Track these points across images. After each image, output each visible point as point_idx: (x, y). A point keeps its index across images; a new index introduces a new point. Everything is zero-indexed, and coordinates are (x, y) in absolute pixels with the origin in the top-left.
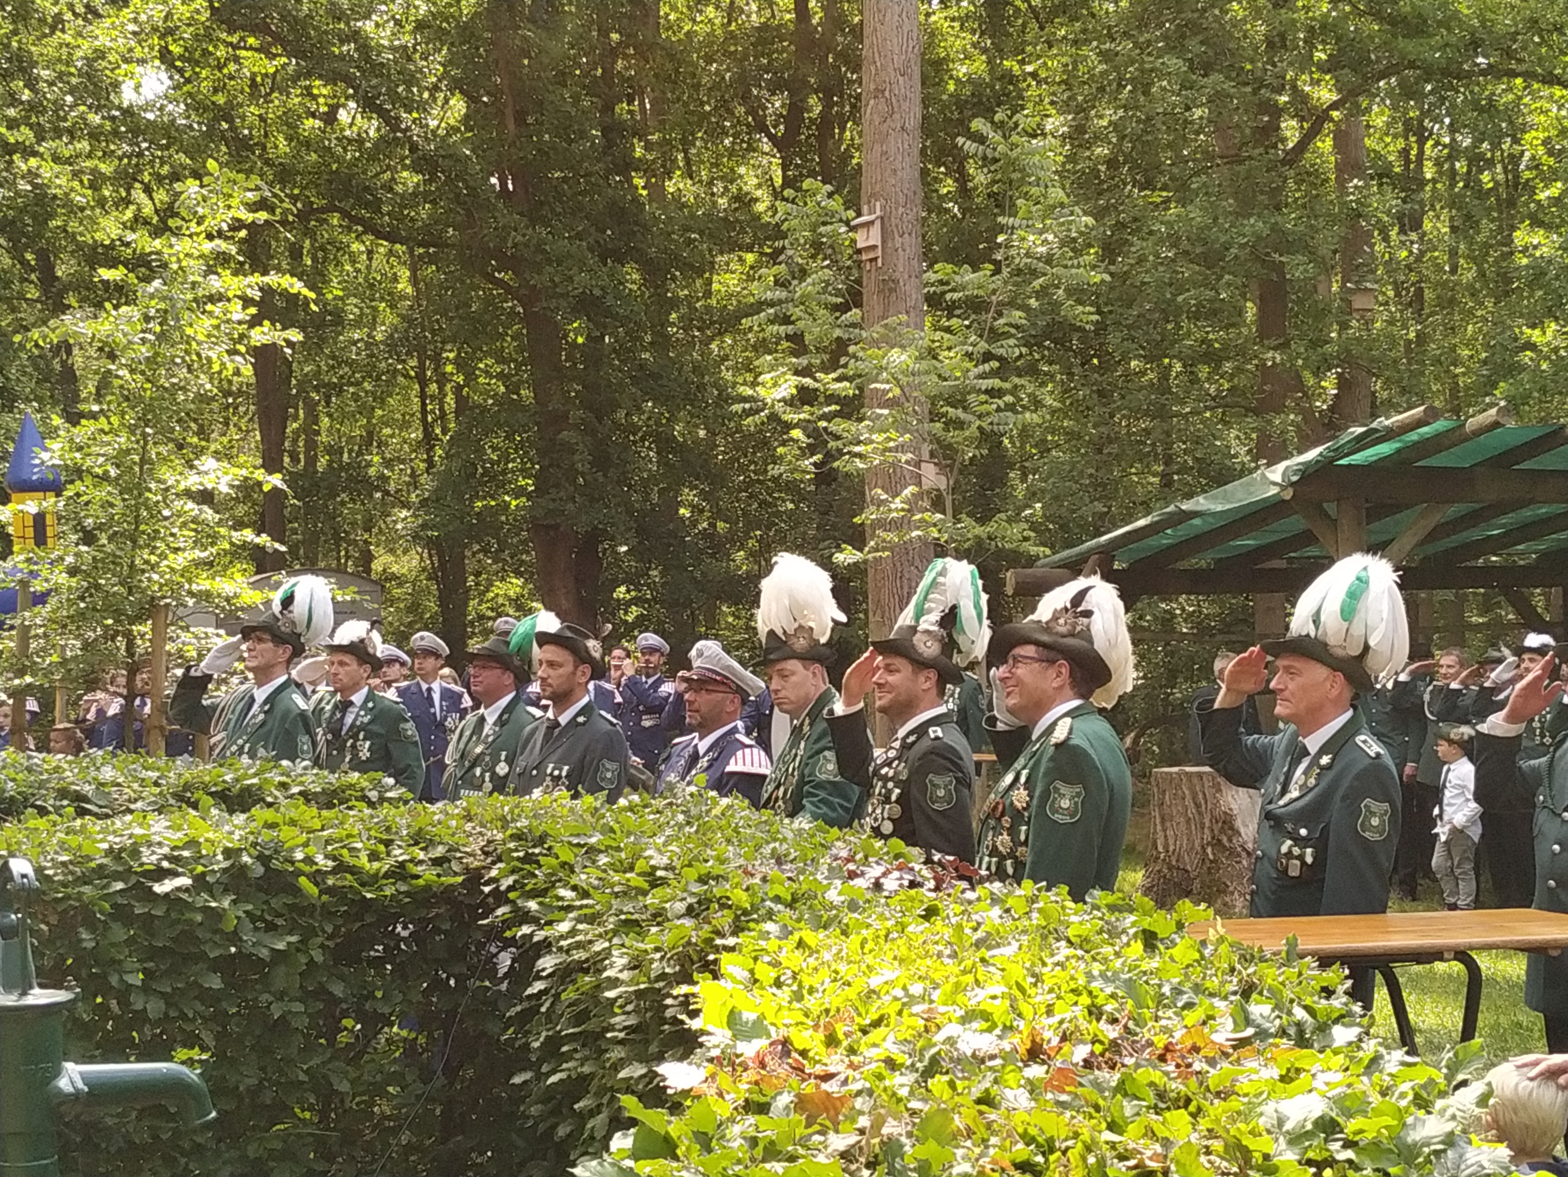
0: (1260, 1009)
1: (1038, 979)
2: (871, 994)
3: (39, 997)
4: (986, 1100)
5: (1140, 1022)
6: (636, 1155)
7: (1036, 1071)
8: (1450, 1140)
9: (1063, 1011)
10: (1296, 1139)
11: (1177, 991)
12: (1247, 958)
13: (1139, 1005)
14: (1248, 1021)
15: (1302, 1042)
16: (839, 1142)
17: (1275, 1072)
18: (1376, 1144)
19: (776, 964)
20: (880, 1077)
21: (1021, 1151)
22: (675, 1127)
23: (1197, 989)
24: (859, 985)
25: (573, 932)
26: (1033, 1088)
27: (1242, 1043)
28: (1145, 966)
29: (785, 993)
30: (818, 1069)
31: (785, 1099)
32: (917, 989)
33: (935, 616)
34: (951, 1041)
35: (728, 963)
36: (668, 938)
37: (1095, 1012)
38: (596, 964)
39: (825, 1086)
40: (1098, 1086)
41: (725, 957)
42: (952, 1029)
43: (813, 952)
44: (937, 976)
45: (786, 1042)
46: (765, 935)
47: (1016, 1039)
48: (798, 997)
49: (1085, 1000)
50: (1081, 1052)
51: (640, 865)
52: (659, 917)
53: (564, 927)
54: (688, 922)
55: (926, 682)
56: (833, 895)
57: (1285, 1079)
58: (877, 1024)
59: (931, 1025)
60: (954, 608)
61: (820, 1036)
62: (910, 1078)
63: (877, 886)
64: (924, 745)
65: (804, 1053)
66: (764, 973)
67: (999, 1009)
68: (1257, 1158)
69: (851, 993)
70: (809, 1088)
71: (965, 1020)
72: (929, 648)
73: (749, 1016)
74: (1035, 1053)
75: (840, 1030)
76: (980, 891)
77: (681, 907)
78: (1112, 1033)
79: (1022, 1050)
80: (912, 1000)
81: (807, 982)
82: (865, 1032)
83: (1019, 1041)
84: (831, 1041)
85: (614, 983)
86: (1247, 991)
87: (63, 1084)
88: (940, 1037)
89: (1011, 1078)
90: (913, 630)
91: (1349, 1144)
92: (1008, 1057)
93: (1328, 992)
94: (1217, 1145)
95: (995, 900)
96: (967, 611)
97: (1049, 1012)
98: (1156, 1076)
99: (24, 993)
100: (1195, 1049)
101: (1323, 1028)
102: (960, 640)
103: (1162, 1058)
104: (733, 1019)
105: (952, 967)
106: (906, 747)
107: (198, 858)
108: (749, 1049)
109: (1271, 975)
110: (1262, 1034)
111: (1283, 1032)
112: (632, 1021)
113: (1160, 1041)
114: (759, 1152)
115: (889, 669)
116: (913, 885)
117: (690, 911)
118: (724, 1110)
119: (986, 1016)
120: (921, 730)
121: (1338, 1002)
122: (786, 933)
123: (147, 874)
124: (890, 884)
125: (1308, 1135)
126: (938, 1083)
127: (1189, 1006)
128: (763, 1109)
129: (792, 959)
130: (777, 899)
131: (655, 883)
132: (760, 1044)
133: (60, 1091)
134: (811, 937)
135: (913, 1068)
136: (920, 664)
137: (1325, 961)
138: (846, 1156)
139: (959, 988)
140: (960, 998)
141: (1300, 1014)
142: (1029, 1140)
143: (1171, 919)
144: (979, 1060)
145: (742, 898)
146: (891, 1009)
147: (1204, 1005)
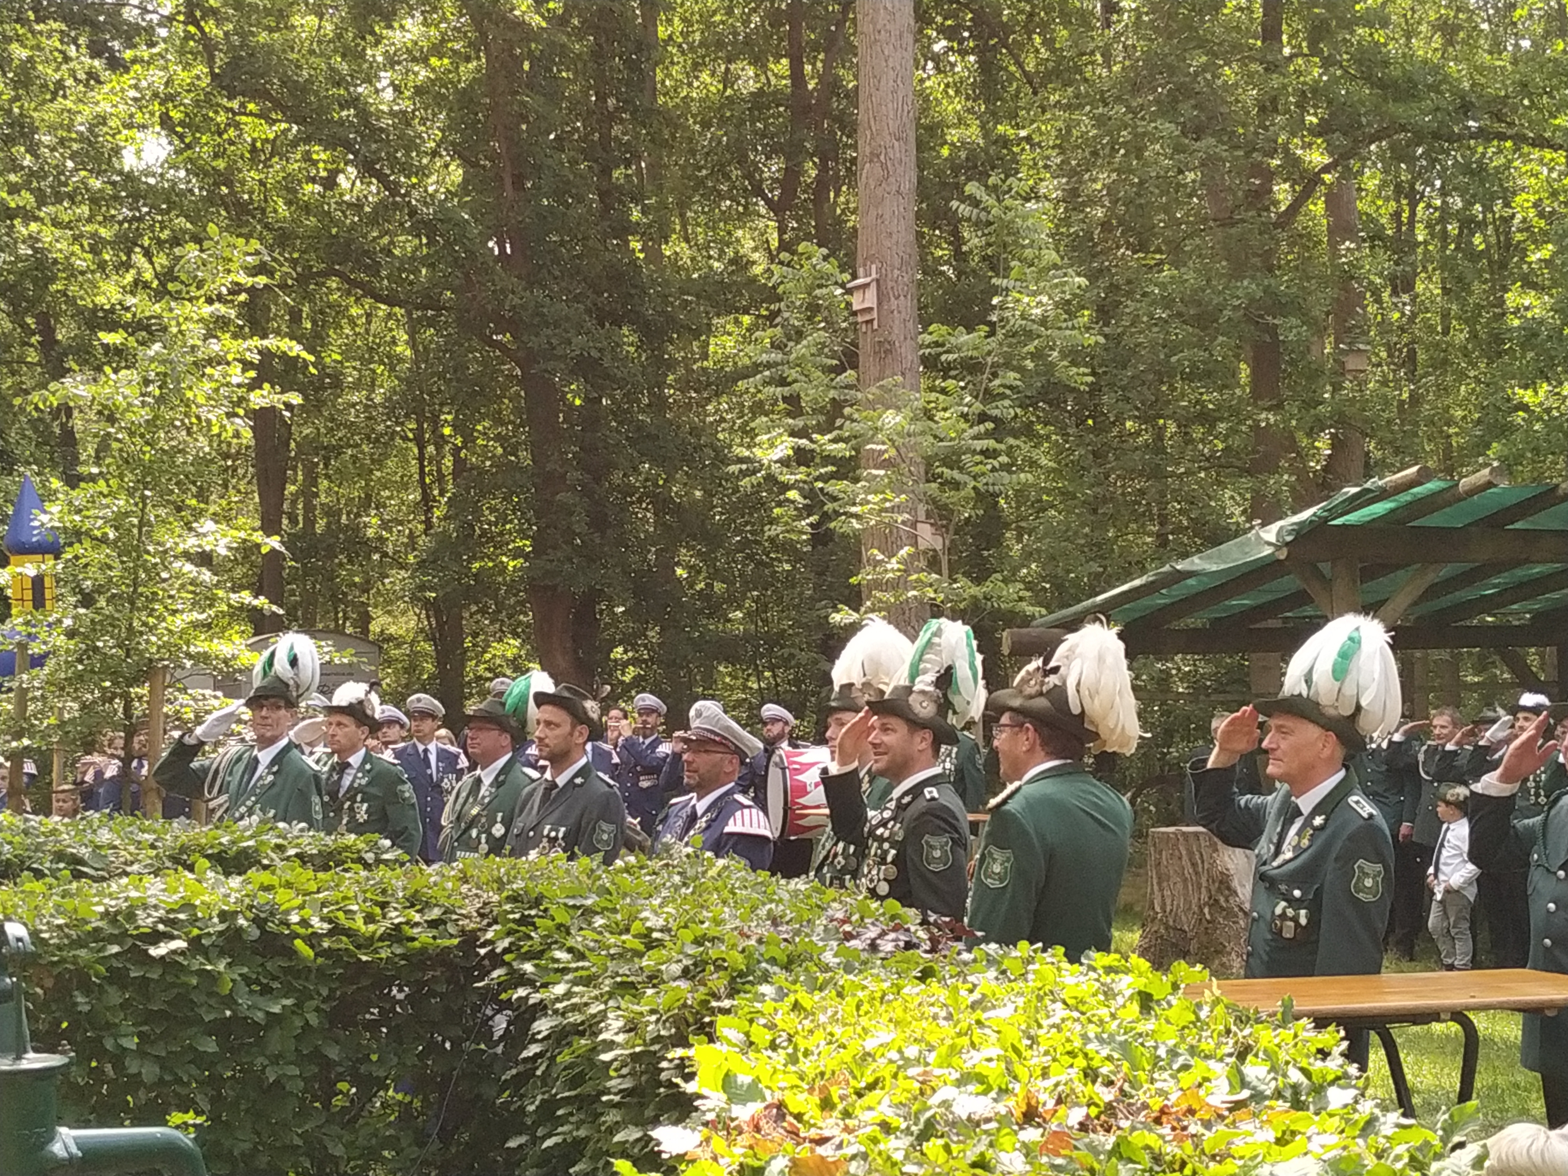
0: (1255, 1071)
1: (1034, 1041)
2: (867, 1056)
3: (33, 1061)
4: (981, 1164)
5: (1135, 1084)
7: (1032, 1135)
9: (1058, 1074)
11: (1173, 1053)
12: (1242, 1021)
13: (1134, 1067)
14: (1244, 1084)
15: (1298, 1105)
17: (1271, 1135)
19: (771, 1026)
20: (875, 1141)
23: (1193, 1051)
24: (855, 1047)
25: (568, 995)
26: (1028, 1151)
27: (1237, 1106)
28: (1141, 1027)
29: (780, 1057)
30: (813, 1133)
31: (779, 1164)
32: (912, 1052)
33: (931, 677)
34: (946, 1104)
35: (726, 1027)
36: (663, 1001)
37: (1090, 1074)
38: (591, 1027)
39: (820, 1150)
40: (1094, 1150)
41: (721, 1019)
42: (947, 1092)
43: (808, 1014)
44: (933, 1039)
45: (780, 1106)
46: (761, 998)
47: (1011, 1102)
48: (793, 1059)
49: (1081, 1062)
50: (1076, 1116)
51: (636, 926)
52: (654, 979)
53: (560, 989)
54: (684, 985)
55: (922, 742)
56: (828, 957)
57: (1280, 1142)
58: (872, 1087)
59: (926, 1088)
60: (950, 669)
61: (816, 1099)
62: (905, 1141)
63: (873, 947)
64: (920, 805)
65: (799, 1117)
66: (761, 1036)
67: (994, 1072)
69: (846, 1055)
70: (804, 1152)
71: (962, 1082)
72: (925, 709)
73: (744, 1079)
74: (1030, 1116)
75: (835, 1093)
76: (976, 953)
77: (676, 968)
78: (1107, 1095)
79: (1018, 1114)
80: (908, 1063)
81: (802, 1044)
82: (860, 1095)
83: (1014, 1105)
84: (826, 1104)
85: (610, 1045)
86: (1243, 1053)
87: (57, 1148)
88: (935, 1100)
89: (1006, 1141)
90: (909, 690)
92: (1004, 1120)
93: (1324, 1054)
95: (991, 961)
96: (963, 672)
97: (1045, 1074)
98: (1151, 1139)
99: (19, 1058)
100: (1191, 1112)
101: (1319, 1090)
102: (955, 700)
103: (1158, 1121)
104: (728, 1082)
105: (948, 1030)
106: (901, 807)
107: (194, 920)
108: (743, 1113)
109: (1266, 1037)
110: (1258, 1096)
111: (1278, 1094)
112: (627, 1084)
113: (1156, 1104)
115: (885, 729)
116: (909, 946)
117: (686, 973)
119: (981, 1079)
120: (917, 790)
121: (1334, 1064)
122: (781, 994)
123: (143, 937)
124: (887, 946)
126: (933, 1147)
127: (1186, 1067)
129: (786, 1020)
130: (773, 961)
131: (651, 944)
132: (755, 1108)
133: (54, 1157)
134: (807, 1000)
135: (908, 1131)
136: (915, 724)
137: (1321, 1022)
139: (954, 1051)
140: (955, 1061)
141: (1295, 1076)
143: (1167, 980)
144: (974, 1123)
145: (738, 960)
146: (886, 1072)
147: (1200, 1067)
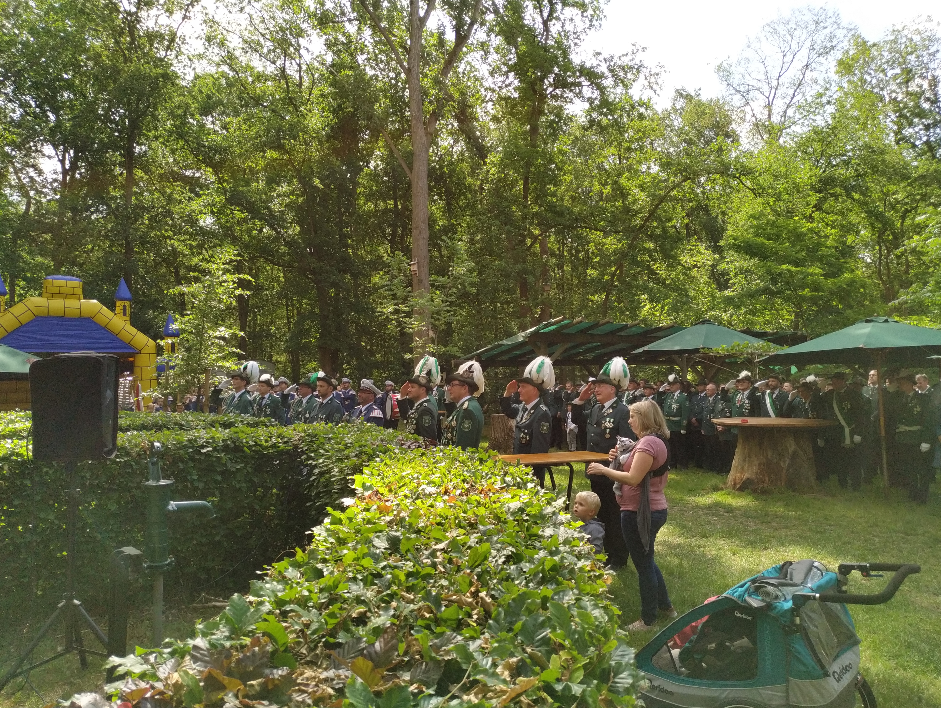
0: (508, 479)
1: (450, 472)
2: (403, 477)
3: (163, 482)
4: (432, 506)
5: (476, 483)
6: (332, 523)
7: (446, 497)
8: (554, 513)
9: (455, 481)
10: (513, 514)
11: (487, 474)
12: (505, 466)
13: (476, 478)
14: (505, 482)
15: (519, 487)
16: (388, 519)
17: (510, 496)
18: (535, 515)
19: (378, 470)
20: (402, 500)
21: (438, 519)
22: (343, 516)
23: (492, 474)
24: (400, 475)
25: (323, 462)
26: (444, 501)
27: (502, 488)
28: (479, 468)
29: (379, 478)
30: (386, 499)
31: (375, 507)
32: (415, 476)
33: (425, 372)
34: (423, 490)
35: (366, 470)
36: (349, 463)
37: (464, 481)
38: (329, 471)
39: (387, 503)
40: (462, 501)
41: (364, 468)
42: (424, 486)
43: (389, 466)
44: (422, 472)
45: (377, 491)
46: (376, 462)
47: (441, 489)
48: (383, 479)
49: (462, 478)
50: (459, 492)
51: (343, 443)
52: (348, 457)
53: (321, 461)
54: (355, 459)
55: (423, 390)
56: (397, 451)
57: (512, 498)
58: (403, 486)
59: (419, 485)
60: (430, 370)
61: (387, 489)
62: (411, 500)
63: (409, 447)
64: (422, 408)
65: (382, 494)
66: (376, 472)
67: (437, 480)
68: (502, 519)
69: (397, 477)
70: (382, 503)
71: (428, 484)
72: (423, 381)
73: (368, 484)
74: (446, 492)
75: (393, 487)
76: (437, 448)
77: (354, 454)
78: (467, 486)
79: (443, 492)
80: (414, 478)
81: (386, 474)
82: (400, 488)
83: (442, 489)
84: (390, 491)
85: (334, 476)
86: (506, 474)
87: (170, 507)
88: (420, 489)
89: (439, 499)
90: (419, 376)
91: (527, 515)
92: (439, 494)
93: (527, 474)
94: (492, 516)
95: (441, 451)
96: (434, 371)
97: (451, 481)
98: (477, 498)
99: (158, 481)
100: (490, 490)
101: (525, 484)
102: (432, 379)
103: (481, 493)
104: (364, 485)
105: (426, 469)
106: (417, 409)
107: (214, 442)
108: (367, 494)
109: (512, 469)
110: (508, 486)
111: (514, 485)
112: (339, 487)
113: (480, 488)
114: (365, 522)
115: (412, 387)
116: (419, 447)
117: (356, 456)
118: (358, 510)
119: (433, 483)
120: (421, 404)
121: (530, 477)
122: (382, 461)
123: (199, 447)
124: (413, 447)
125: (516, 513)
126: (418, 502)
127: (490, 478)
128: (368, 510)
129: (382, 468)
130: (380, 452)
131: (347, 447)
132: (370, 492)
133: (169, 511)
134: (388, 461)
135: (412, 497)
136: (421, 385)
137: (527, 466)
138: (390, 522)
139: (427, 475)
140: (427, 478)
141: (519, 480)
142: (441, 516)
143: (487, 455)
144: (430, 495)
145: (370, 451)
146: (408, 481)
147: (494, 478)
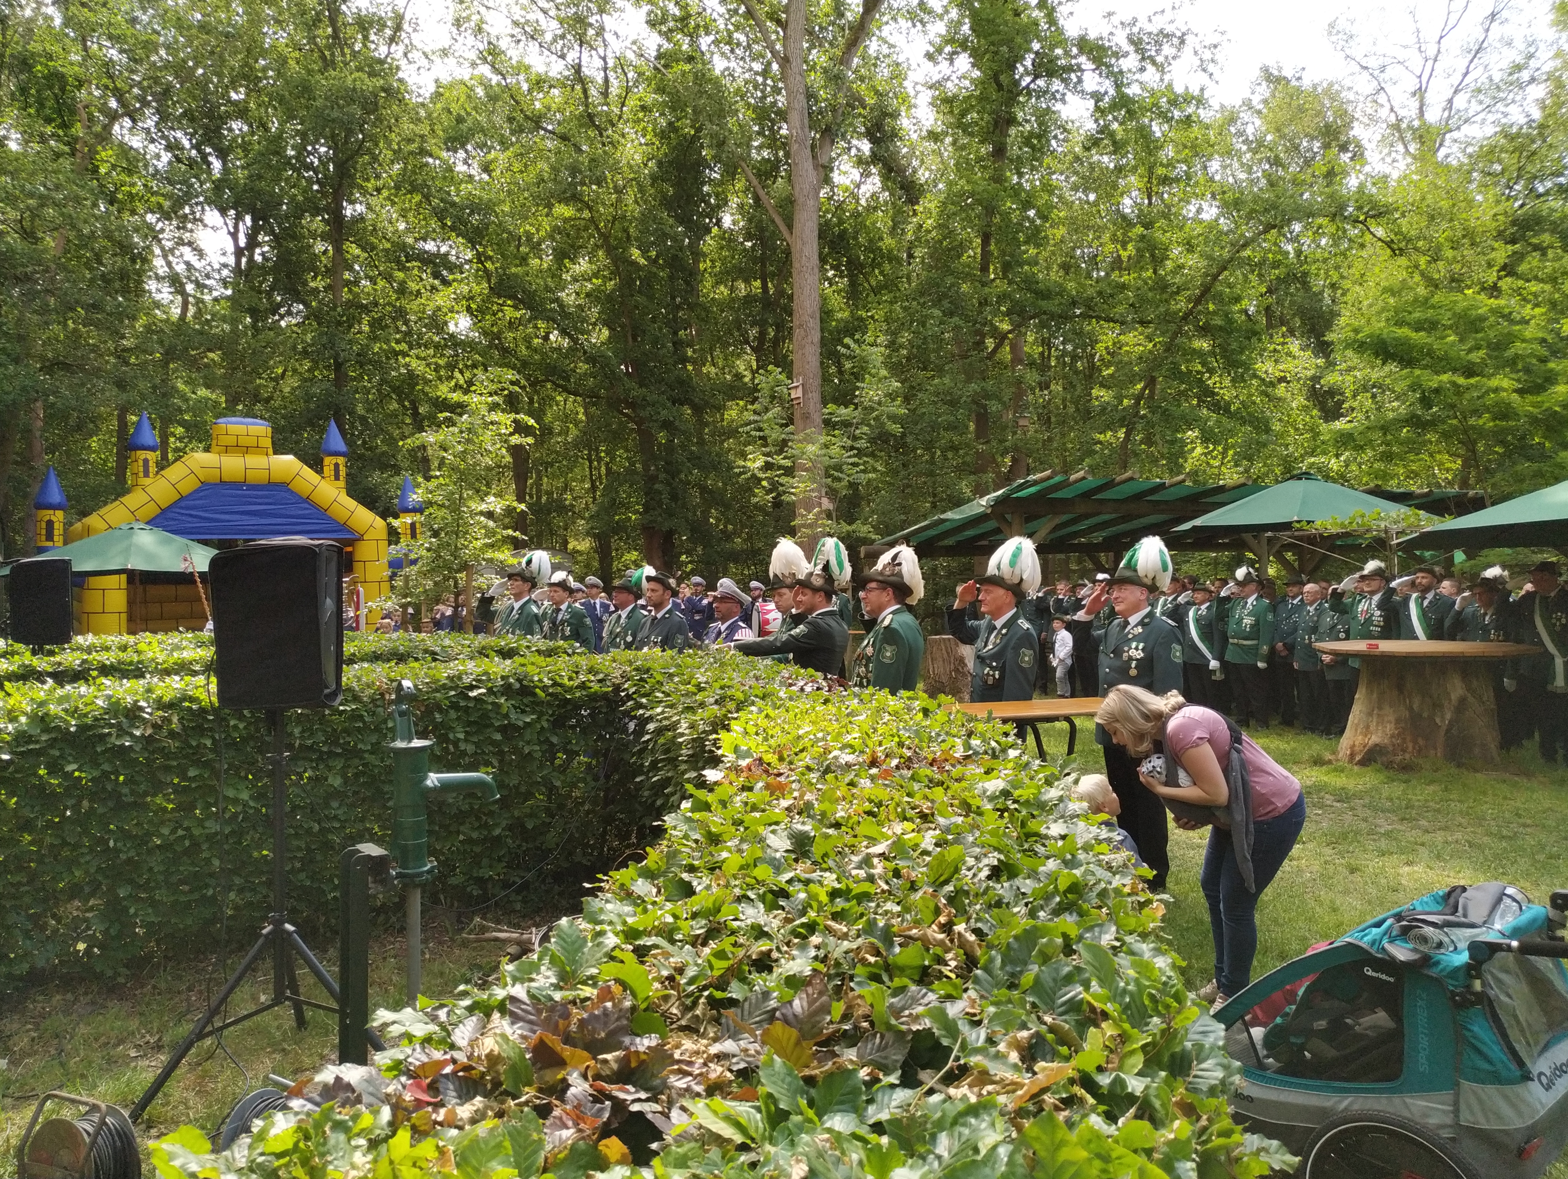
0: (975, 742)
1: (875, 730)
2: (799, 737)
3: (417, 743)
4: (852, 784)
5: (921, 749)
6: (692, 810)
7: (874, 771)
8: (1061, 799)
9: (887, 744)
10: (991, 799)
11: (938, 735)
12: (970, 720)
13: (921, 741)
14: (970, 748)
15: (995, 757)
16: (785, 803)
17: (982, 770)
18: (1027, 802)
19: (756, 725)
20: (803, 774)
21: (867, 806)
22: (710, 798)
23: (947, 733)
24: (794, 733)
25: (663, 712)
26: (873, 778)
27: (967, 757)
28: (924, 723)
29: (760, 739)
30: (775, 771)
31: (760, 784)
32: (820, 735)
33: (820, 567)
34: (836, 758)
35: (734, 725)
36: (706, 714)
37: (901, 744)
38: (674, 726)
39: (778, 779)
40: (901, 776)
41: (733, 722)
42: (836, 753)
43: (773, 719)
44: (829, 729)
45: (760, 759)
46: (751, 712)
47: (865, 757)
48: (766, 739)
49: (896, 739)
50: (895, 762)
51: (693, 681)
52: (702, 705)
53: (659, 710)
54: (716, 707)
55: (820, 598)
56: (782, 694)
57: (986, 773)
58: (802, 751)
59: (827, 751)
60: (829, 562)
61: (776, 756)
62: (817, 775)
63: (802, 690)
65: (769, 764)
66: (752, 730)
67: (857, 743)
68: (974, 808)
69: (790, 737)
70: (771, 779)
71: (842, 748)
72: (818, 582)
73: (744, 748)
74: (874, 763)
75: (785, 753)
77: (712, 700)
78: (909, 753)
79: (868, 762)
80: (818, 740)
81: (770, 732)
82: (796, 754)
83: (867, 758)
84: (781, 759)
85: (682, 735)
86: (970, 734)
87: (429, 783)
88: (830, 756)
89: (863, 774)
90: (811, 574)
91: (1015, 801)
92: (861, 765)
93: (1006, 734)
94: (956, 802)
95: (856, 695)
97: (880, 745)
98: (928, 772)
99: (410, 742)
100: (946, 760)
101: (1004, 751)
102: (834, 576)
103: (931, 765)
104: (736, 749)
105: (836, 725)
107: (489, 680)
108: (743, 763)
109: (981, 727)
110: (976, 753)
111: (986, 753)
112: (690, 752)
113: (930, 757)
114: (748, 808)
115: (802, 594)
116: (818, 689)
117: (716, 702)
118: (732, 790)
119: (851, 747)
121: (1011, 739)
122: (760, 711)
123: (466, 687)
124: (808, 689)
125: (997, 797)
126: (829, 777)
127: (943, 741)
128: (750, 789)
129: (763, 722)
130: (756, 696)
131: (700, 689)
132: (749, 761)
133: (427, 787)
134: (771, 712)
135: (818, 770)
136: (814, 589)
137: (1005, 721)
138: (788, 809)
139: (840, 734)
140: (840, 739)
141: (993, 744)
142: (871, 801)
143: (935, 703)
144: (848, 766)
145: (740, 696)
146: (809, 745)
147: (950, 740)
